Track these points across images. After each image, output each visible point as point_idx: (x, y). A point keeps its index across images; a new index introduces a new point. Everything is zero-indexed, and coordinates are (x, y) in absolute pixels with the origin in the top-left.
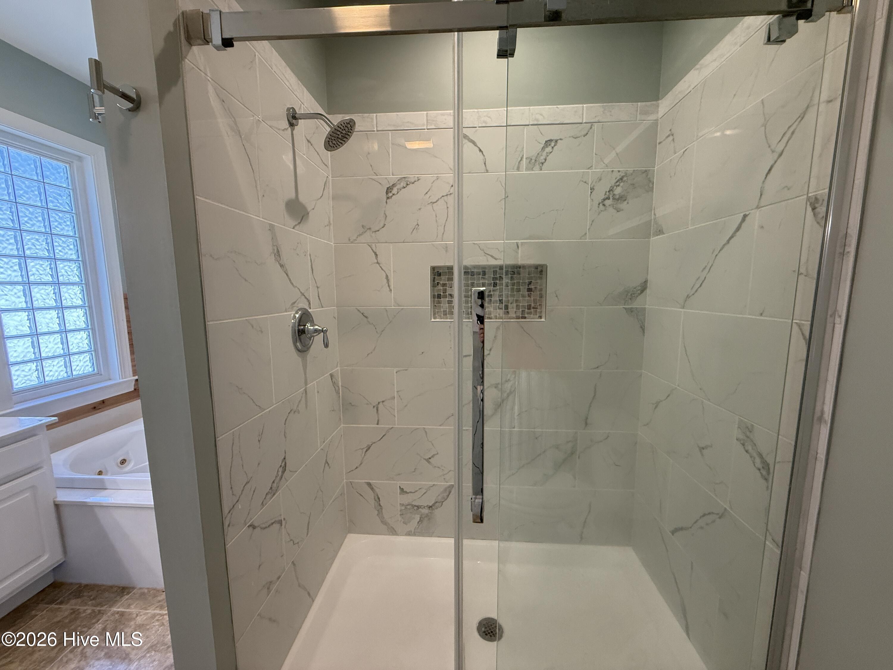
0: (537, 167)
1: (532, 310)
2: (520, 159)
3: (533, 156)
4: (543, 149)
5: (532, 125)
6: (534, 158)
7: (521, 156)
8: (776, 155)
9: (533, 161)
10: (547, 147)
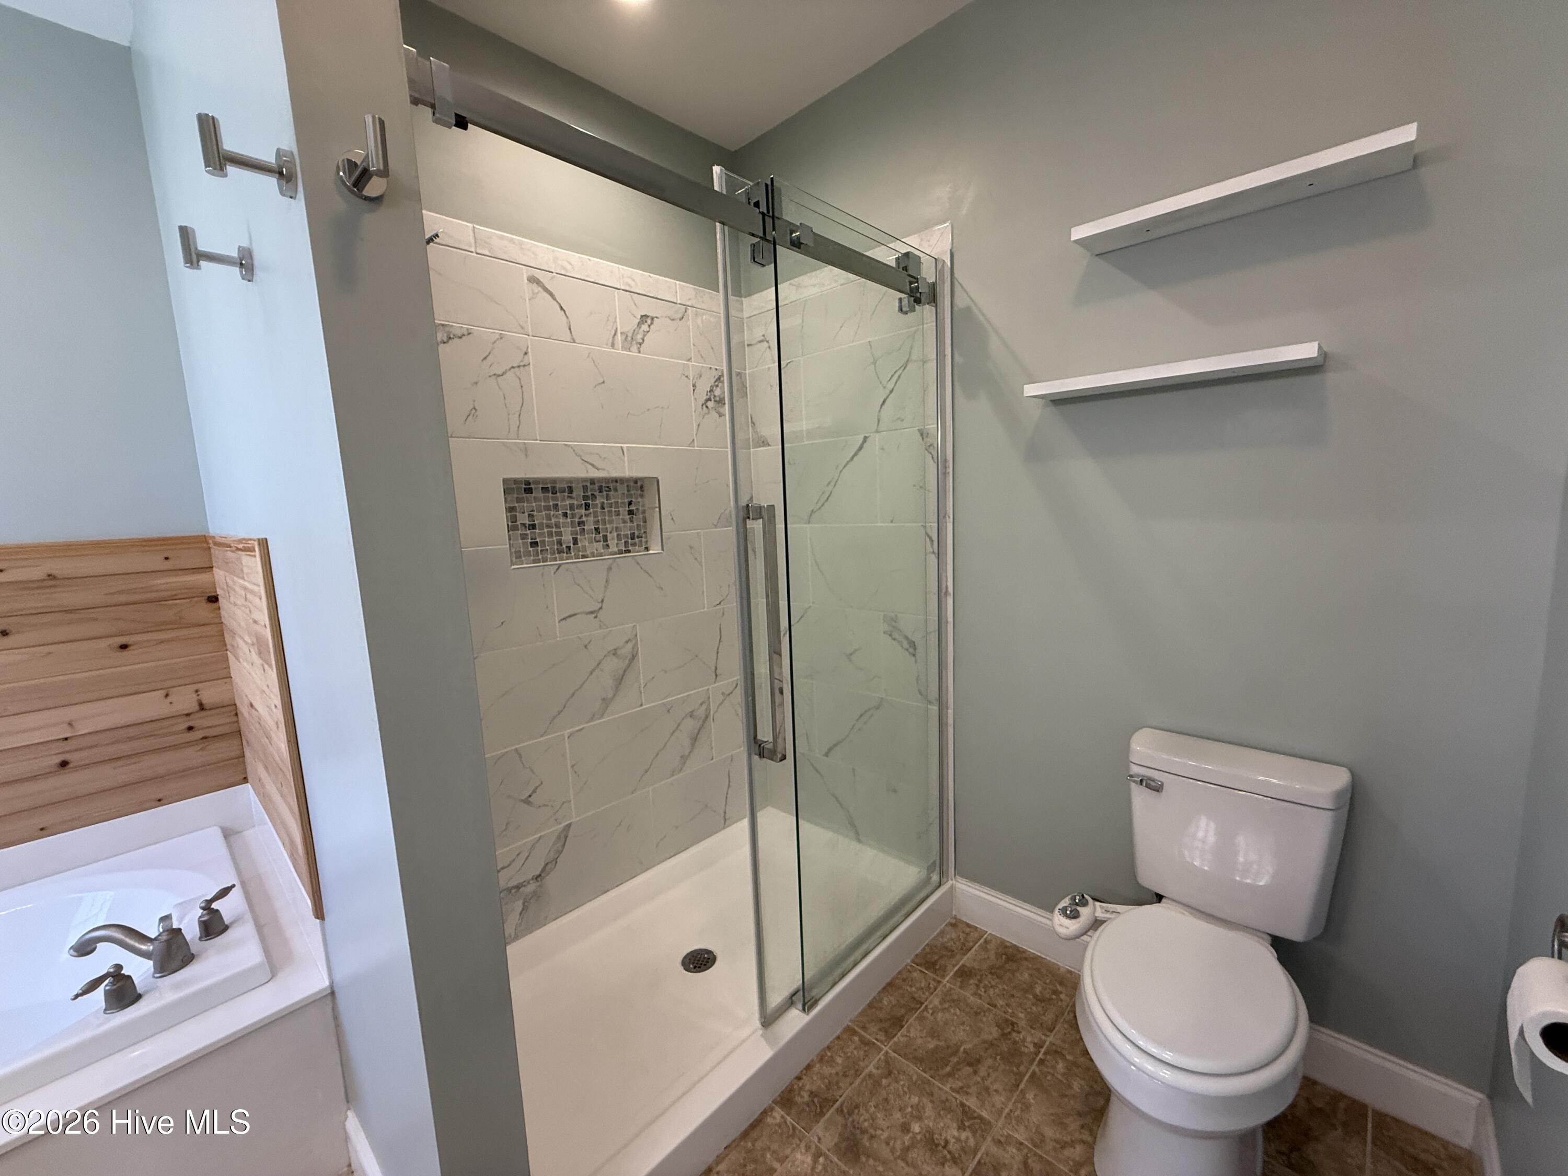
0: (634, 348)
1: (637, 540)
2: (613, 333)
3: (628, 332)
4: (639, 325)
5: (623, 290)
6: (630, 335)
7: (615, 328)
8: (888, 392)
9: (629, 339)
10: (643, 324)
